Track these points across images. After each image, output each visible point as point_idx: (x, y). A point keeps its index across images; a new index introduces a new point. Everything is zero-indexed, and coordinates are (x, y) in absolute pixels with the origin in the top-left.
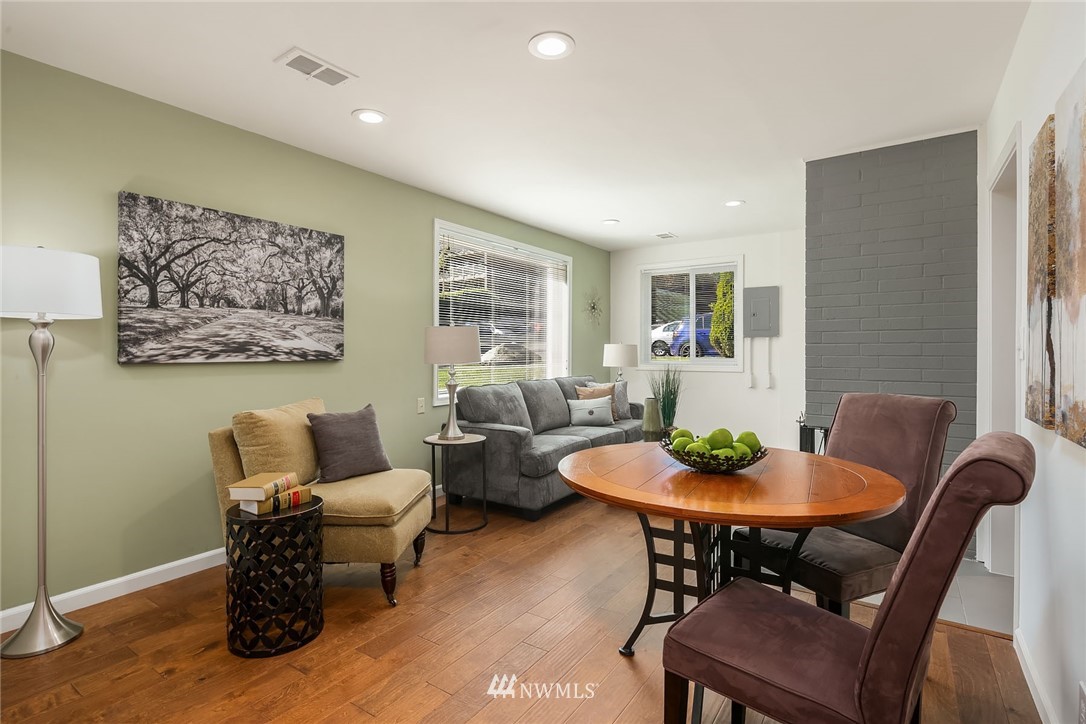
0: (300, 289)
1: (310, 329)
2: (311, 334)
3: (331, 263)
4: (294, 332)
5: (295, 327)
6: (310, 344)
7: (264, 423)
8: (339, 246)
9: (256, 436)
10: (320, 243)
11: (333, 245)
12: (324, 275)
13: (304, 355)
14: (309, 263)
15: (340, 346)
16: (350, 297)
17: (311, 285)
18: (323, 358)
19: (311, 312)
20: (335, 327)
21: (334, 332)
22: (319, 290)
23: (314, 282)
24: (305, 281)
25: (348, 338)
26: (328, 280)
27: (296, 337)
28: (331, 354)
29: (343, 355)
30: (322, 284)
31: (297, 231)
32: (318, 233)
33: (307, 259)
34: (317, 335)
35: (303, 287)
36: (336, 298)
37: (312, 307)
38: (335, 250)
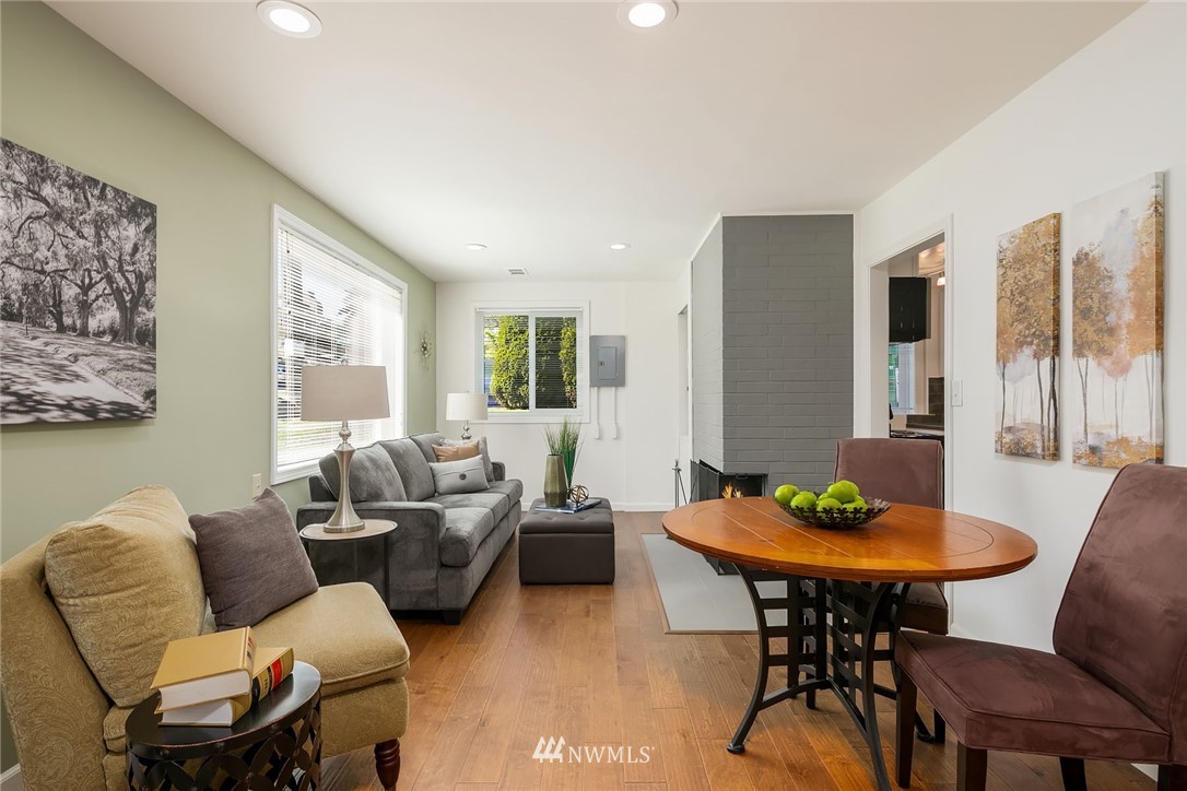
0: (85, 289)
1: (102, 363)
2: (103, 372)
3: (135, 249)
4: (75, 368)
5: (76, 360)
6: (102, 390)
7: (131, 543)
8: (148, 221)
9: (117, 572)
10: (119, 210)
11: (140, 218)
12: (126, 268)
13: (92, 410)
14: (100, 243)
15: (150, 394)
16: (167, 310)
17: (103, 284)
18: (124, 416)
19: (104, 333)
20: (142, 361)
21: (141, 370)
22: (118, 293)
23: (110, 279)
24: (94, 274)
25: (163, 380)
26: (132, 277)
27: (78, 377)
28: (137, 408)
29: (154, 409)
30: (122, 283)
31: (80, 179)
32: (116, 191)
33: (98, 235)
34: (114, 374)
35: (91, 286)
36: (144, 310)
37: (106, 324)
38: (143, 227)
